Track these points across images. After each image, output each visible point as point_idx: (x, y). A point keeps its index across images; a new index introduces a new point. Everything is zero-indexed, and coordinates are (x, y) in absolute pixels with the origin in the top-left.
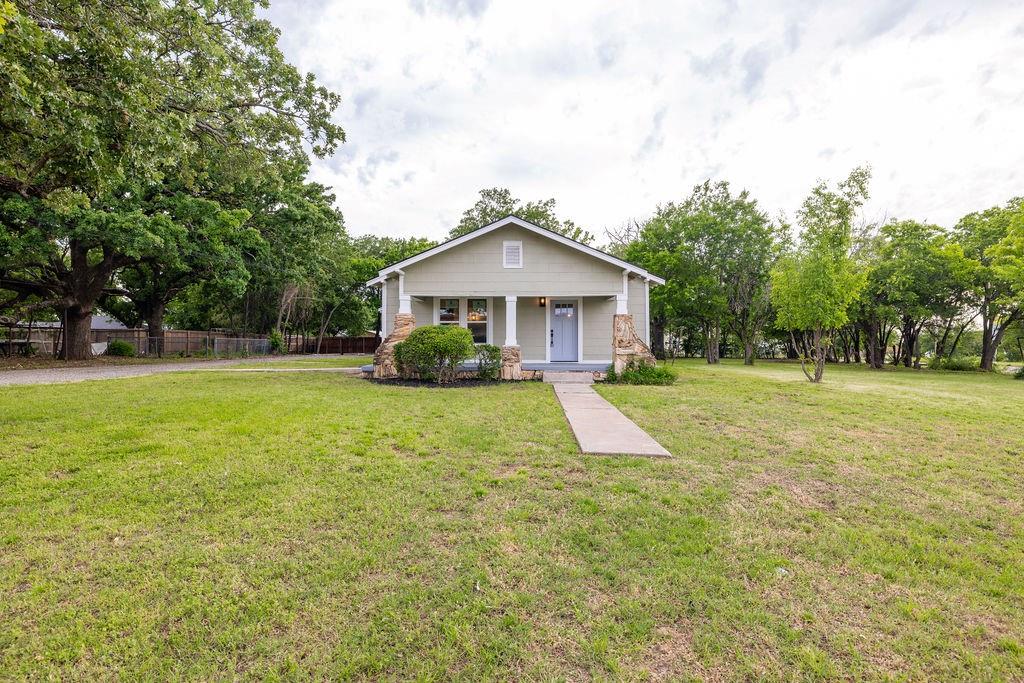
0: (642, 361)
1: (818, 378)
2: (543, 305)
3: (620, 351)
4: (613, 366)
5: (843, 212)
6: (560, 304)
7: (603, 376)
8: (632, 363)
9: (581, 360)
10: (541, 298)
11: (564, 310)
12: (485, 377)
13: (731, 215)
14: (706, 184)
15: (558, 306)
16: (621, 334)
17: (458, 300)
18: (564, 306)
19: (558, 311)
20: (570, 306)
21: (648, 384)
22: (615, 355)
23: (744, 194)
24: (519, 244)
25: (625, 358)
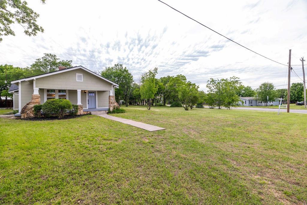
0: (117, 107)
1: (150, 109)
2: (86, 92)
3: (112, 105)
4: (109, 109)
5: (154, 76)
6: (90, 92)
7: (107, 112)
8: (115, 108)
9: (97, 108)
10: (85, 91)
11: (92, 94)
12: (73, 115)
13: (123, 72)
14: (118, 64)
15: (90, 93)
16: (112, 101)
17: (55, 90)
18: (92, 93)
19: (90, 94)
20: (94, 93)
21: (120, 113)
22: (110, 106)
23: (125, 68)
24: (82, 75)
25: (113, 107)
